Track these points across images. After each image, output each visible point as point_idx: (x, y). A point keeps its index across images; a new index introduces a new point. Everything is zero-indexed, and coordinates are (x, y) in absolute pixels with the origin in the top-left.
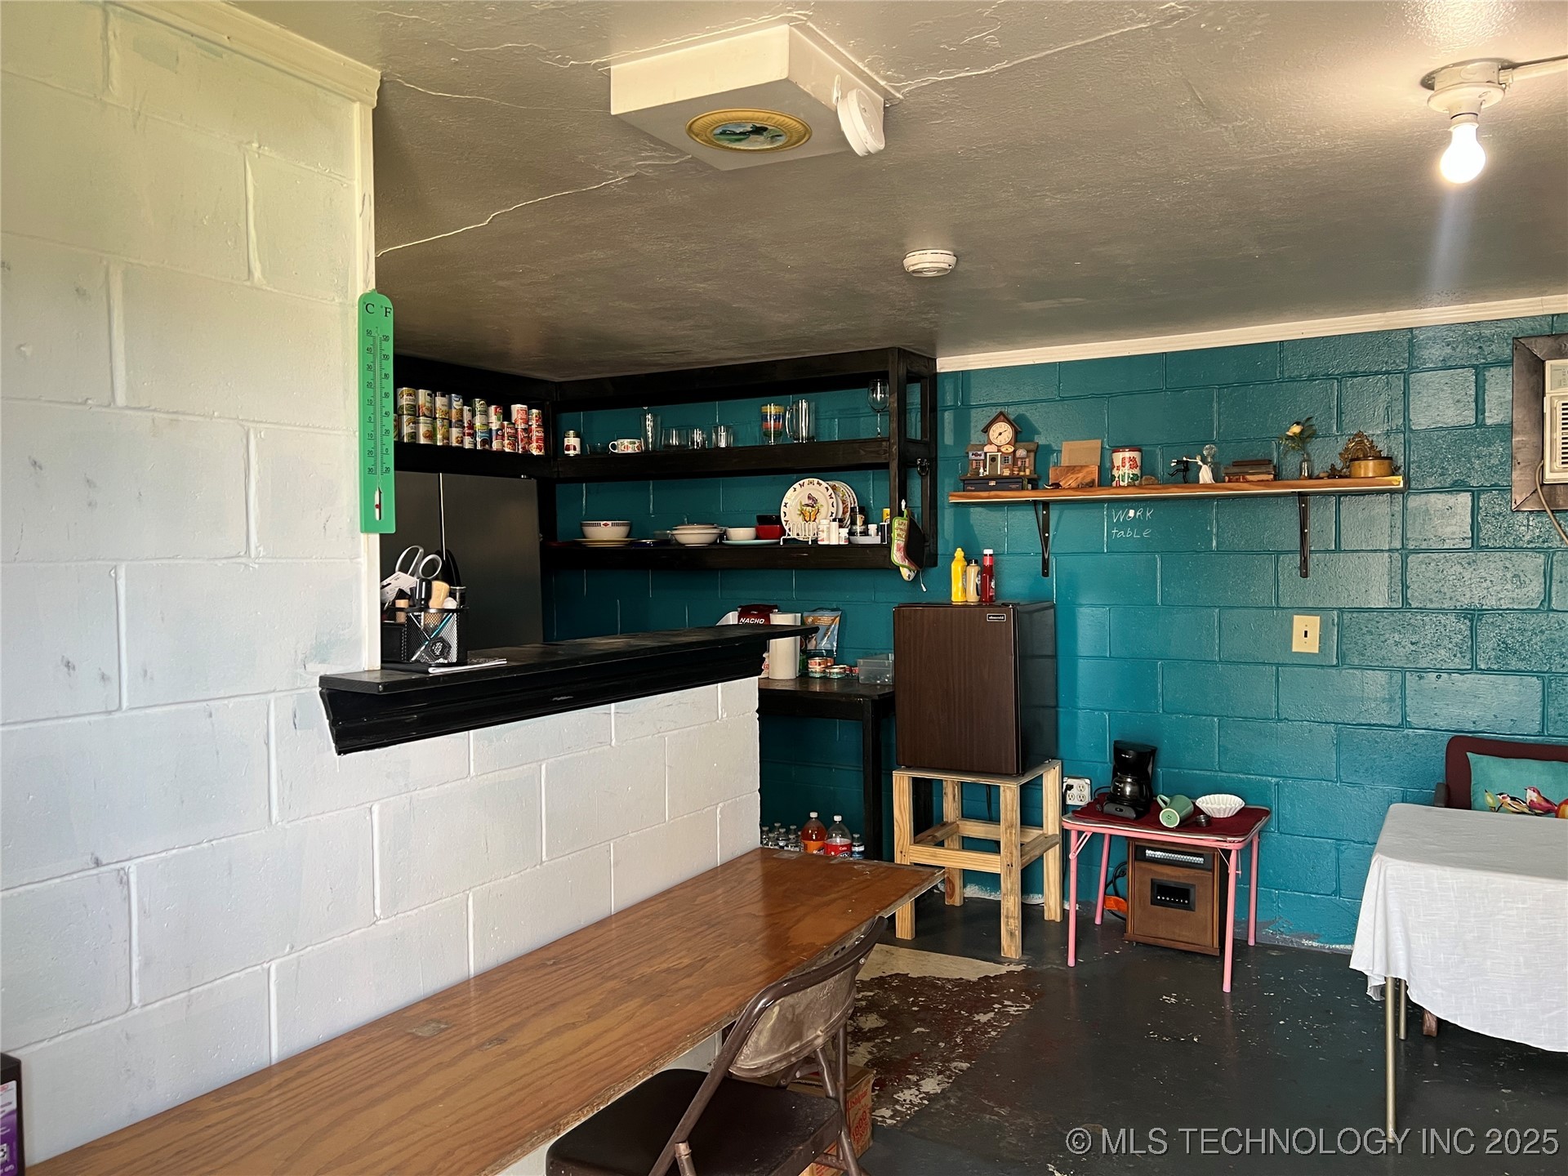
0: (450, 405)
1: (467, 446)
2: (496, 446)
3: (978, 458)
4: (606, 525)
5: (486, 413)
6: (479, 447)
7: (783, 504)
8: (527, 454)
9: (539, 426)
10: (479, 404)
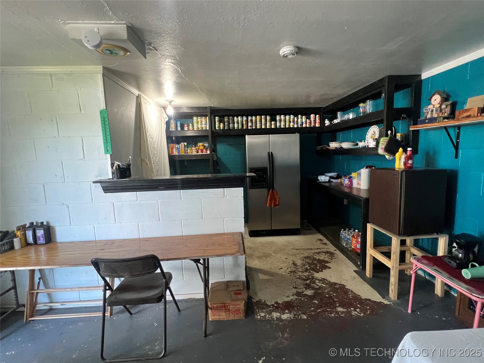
0: (290, 118)
1: (295, 127)
2: (304, 126)
3: (427, 111)
4: (333, 143)
5: (302, 118)
6: (299, 127)
7: (367, 135)
8: (315, 126)
9: (318, 119)
10: (299, 116)
